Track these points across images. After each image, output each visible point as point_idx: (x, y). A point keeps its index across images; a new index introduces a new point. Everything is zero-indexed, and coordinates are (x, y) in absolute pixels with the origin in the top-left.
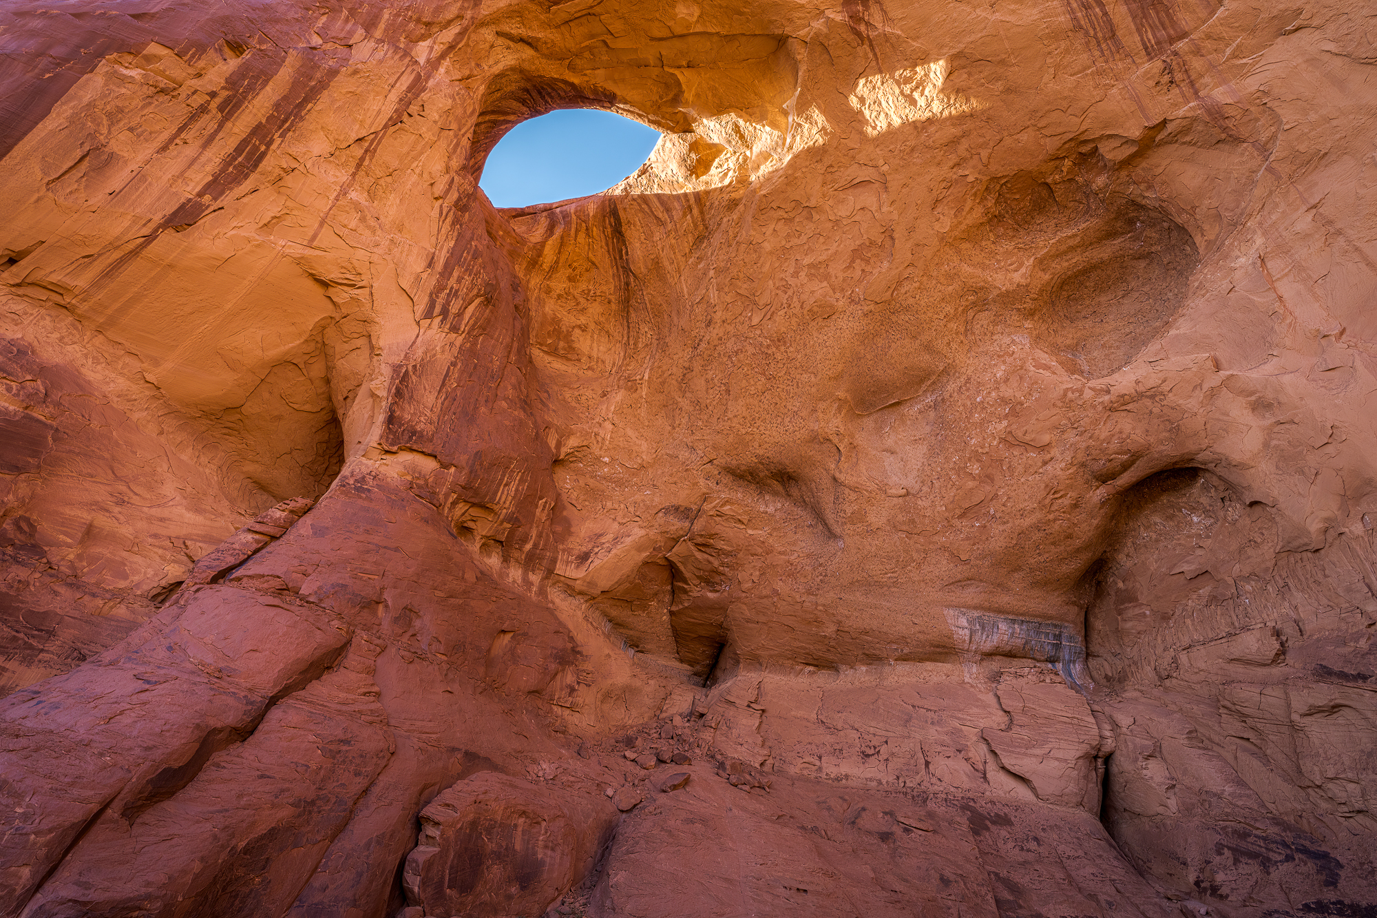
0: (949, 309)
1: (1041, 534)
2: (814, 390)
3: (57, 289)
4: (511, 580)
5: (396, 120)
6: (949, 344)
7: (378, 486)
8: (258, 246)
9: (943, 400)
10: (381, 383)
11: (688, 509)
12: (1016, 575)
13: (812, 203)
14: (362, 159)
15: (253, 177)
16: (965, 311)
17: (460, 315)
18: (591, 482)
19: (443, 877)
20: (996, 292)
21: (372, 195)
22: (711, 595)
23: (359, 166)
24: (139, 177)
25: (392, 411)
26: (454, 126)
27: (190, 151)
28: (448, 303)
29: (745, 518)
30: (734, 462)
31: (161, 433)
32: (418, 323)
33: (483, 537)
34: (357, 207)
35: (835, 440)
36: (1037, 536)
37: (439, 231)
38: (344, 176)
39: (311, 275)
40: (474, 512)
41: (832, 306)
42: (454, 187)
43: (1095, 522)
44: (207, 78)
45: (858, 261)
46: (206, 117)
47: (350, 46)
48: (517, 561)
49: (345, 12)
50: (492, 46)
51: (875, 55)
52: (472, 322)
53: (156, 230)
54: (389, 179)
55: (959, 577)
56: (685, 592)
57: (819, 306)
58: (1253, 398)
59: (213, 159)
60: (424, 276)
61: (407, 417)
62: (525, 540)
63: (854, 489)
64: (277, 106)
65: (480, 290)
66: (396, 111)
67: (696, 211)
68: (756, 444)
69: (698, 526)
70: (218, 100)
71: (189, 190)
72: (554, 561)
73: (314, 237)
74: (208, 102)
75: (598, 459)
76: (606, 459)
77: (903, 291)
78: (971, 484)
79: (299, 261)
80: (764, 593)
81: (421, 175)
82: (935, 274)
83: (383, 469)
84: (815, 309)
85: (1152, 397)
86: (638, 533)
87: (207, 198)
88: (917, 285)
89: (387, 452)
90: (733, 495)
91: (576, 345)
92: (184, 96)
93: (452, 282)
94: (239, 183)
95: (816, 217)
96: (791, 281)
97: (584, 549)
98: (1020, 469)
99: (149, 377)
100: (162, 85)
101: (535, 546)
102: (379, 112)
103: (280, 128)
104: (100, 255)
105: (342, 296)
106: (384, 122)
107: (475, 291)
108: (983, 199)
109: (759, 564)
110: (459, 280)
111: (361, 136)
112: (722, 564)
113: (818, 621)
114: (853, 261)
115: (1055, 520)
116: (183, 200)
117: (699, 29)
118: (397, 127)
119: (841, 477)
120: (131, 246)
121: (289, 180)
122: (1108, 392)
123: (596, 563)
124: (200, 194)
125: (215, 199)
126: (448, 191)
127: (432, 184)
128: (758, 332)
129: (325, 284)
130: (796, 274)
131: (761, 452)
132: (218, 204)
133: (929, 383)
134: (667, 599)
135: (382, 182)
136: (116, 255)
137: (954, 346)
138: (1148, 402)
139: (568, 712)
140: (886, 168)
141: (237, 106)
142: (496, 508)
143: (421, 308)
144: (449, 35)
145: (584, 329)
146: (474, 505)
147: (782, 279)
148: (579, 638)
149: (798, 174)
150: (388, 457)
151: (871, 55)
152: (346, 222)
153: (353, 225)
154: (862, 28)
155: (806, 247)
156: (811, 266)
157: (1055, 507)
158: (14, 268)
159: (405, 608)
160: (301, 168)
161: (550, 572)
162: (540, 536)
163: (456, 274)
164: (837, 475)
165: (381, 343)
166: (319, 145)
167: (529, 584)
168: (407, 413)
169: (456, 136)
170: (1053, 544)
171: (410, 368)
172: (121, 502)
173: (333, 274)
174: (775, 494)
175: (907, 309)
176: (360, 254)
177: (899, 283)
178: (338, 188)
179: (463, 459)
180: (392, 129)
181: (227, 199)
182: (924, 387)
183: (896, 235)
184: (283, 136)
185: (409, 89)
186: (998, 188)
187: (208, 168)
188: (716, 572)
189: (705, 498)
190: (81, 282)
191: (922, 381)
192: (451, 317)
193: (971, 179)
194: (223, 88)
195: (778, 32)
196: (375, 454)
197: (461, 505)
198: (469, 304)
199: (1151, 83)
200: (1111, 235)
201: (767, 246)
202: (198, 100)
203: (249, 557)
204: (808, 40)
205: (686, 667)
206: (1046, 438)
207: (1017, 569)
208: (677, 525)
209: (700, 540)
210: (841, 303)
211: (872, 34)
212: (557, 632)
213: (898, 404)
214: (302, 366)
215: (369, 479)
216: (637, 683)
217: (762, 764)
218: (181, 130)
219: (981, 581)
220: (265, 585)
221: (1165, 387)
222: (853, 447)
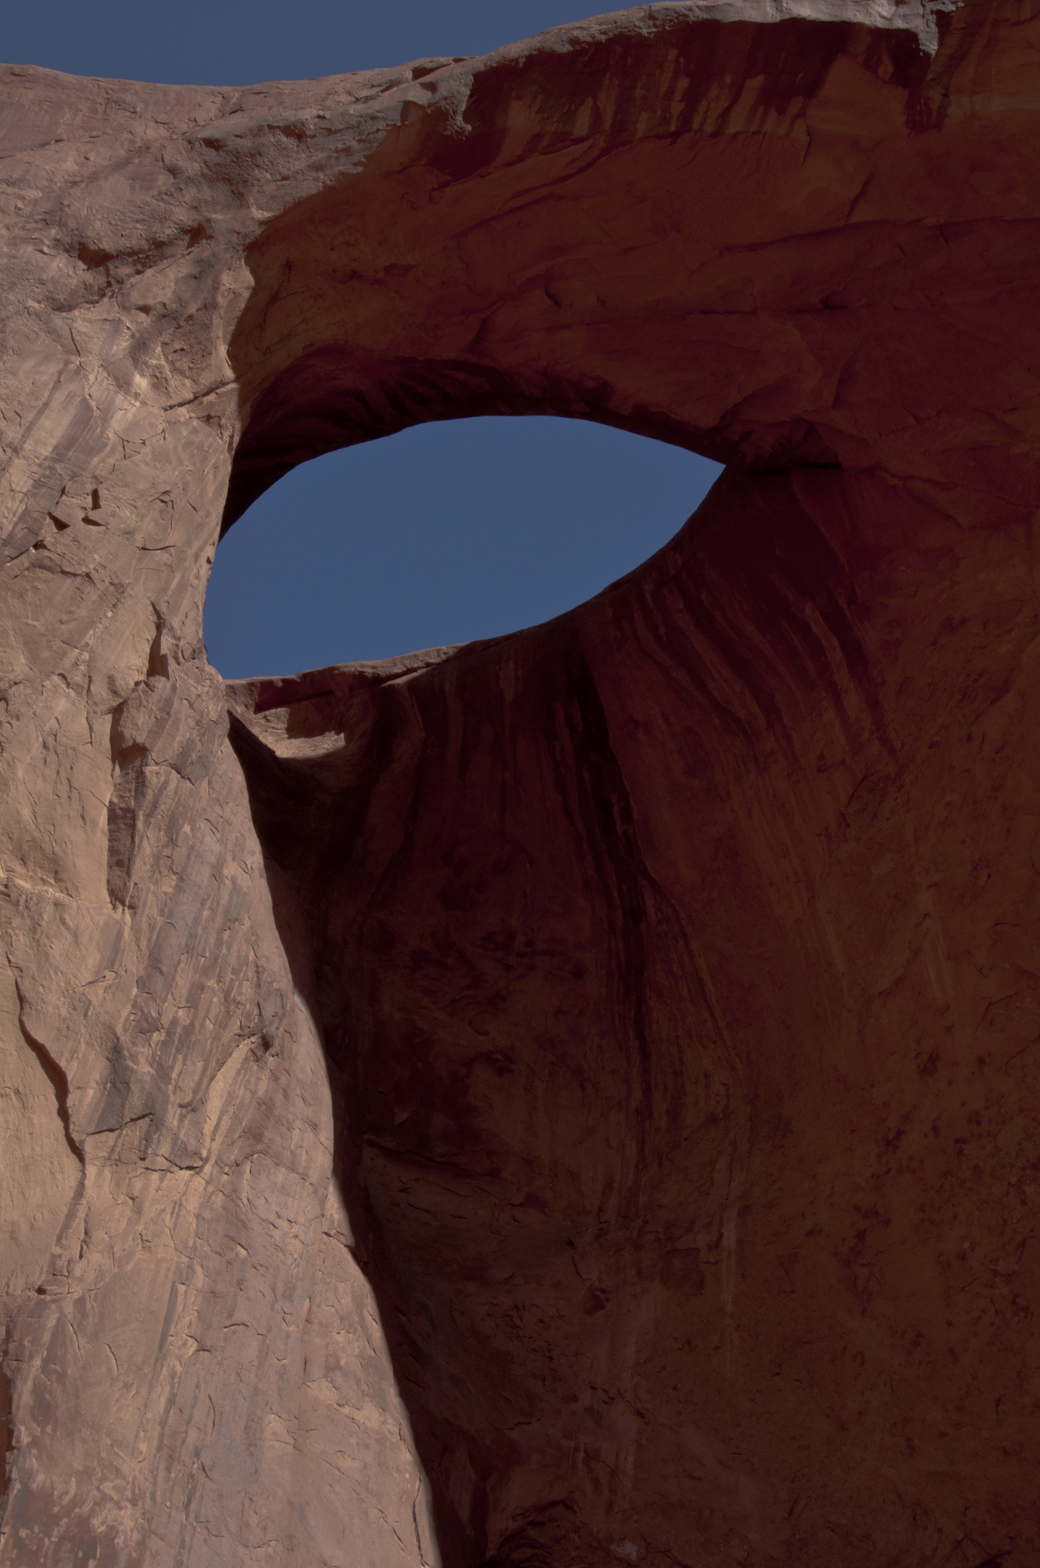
17: (197, 1106)
28: (163, 1074)
32: (79, 1152)
75: (603, 1550)
81: (87, 687)
93: (174, 1007)
107: (236, 1024)
143: (86, 1098)
144: (162, 283)
192: (173, 1117)
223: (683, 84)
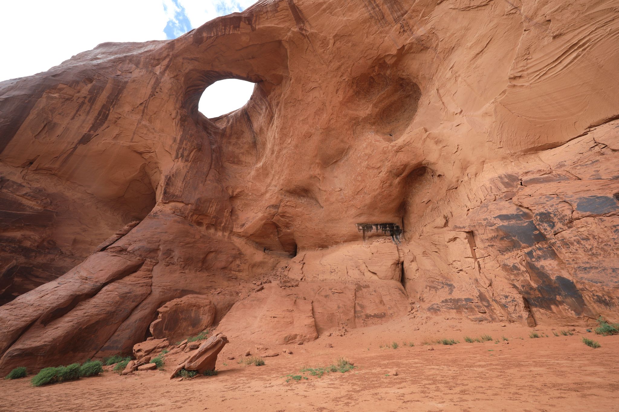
0: (347, 127)
1: (381, 196)
2: (309, 161)
3: (49, 169)
4: (218, 236)
5: (152, 95)
6: (348, 139)
7: (162, 214)
8: (114, 144)
10: (162, 182)
11: (276, 205)
12: (376, 210)
13: (300, 99)
14: (144, 110)
15: (106, 122)
16: (352, 126)
17: (188, 155)
18: (246, 202)
19: (162, 328)
20: (361, 118)
21: (150, 121)
22: (288, 231)
23: (143, 112)
24: (67, 129)
25: (165, 190)
26: (174, 93)
27: (82, 118)
28: (183, 152)
29: (294, 205)
30: (289, 189)
31: (97, 208)
32: (174, 161)
33: (206, 224)
34: (145, 126)
35: (318, 176)
36: (379, 197)
37: (176, 129)
38: (139, 117)
39: (135, 151)
40: (200, 217)
41: (310, 133)
42: (179, 114)
43: (398, 190)
44: (82, 92)
45: (316, 116)
46: (85, 106)
47: (131, 72)
48: (220, 230)
49: (128, 61)
50: (183, 63)
51: (310, 41)
52: (193, 158)
53: (76, 145)
54: (155, 115)
55: (358, 214)
56: (281, 231)
57: (307, 133)
58: (436, 140)
59: (91, 119)
60: (173, 145)
61: (171, 191)
62: (221, 223)
63: (325, 191)
64: (108, 97)
65: (195, 147)
66: (152, 92)
67: (269, 108)
68: (294, 182)
69: (280, 210)
70: (87, 99)
71: (85, 130)
72: (232, 228)
73: (132, 139)
74: (84, 100)
75: (248, 194)
76: (250, 194)
77: (331, 123)
78: (359, 183)
79: (129, 147)
80: (303, 227)
81: (166, 112)
82: (340, 116)
83: (164, 209)
84: (306, 135)
85: (408, 145)
86: (260, 215)
87: (92, 132)
88: (335, 121)
89: (165, 203)
90: (290, 199)
91: (241, 159)
92: (75, 100)
93: (184, 146)
94: (102, 125)
95: (302, 103)
96: (298, 126)
97: (243, 223)
98: (373, 176)
99: (88, 192)
100: (67, 98)
101: (225, 224)
102: (146, 93)
103: (111, 104)
104: (60, 156)
105: (147, 156)
106: (148, 96)
107: (193, 147)
108: (352, 87)
109: (301, 219)
110: (186, 145)
111: (141, 102)
112: (289, 221)
113: (319, 234)
114: (315, 116)
115: (384, 191)
116: (83, 134)
117: (251, 43)
118: (153, 97)
119: (321, 188)
120: (69, 152)
121: (119, 121)
122: (396, 146)
123: (247, 226)
124: (89, 131)
125: (95, 132)
126: (176, 116)
127: (171, 114)
128: (290, 145)
129: (141, 153)
130: (299, 124)
131: (296, 184)
132: (97, 133)
133: (345, 153)
134: (276, 234)
135: (153, 116)
136: (65, 155)
137: (350, 139)
139: (237, 272)
140: (320, 82)
141: (95, 99)
142: (209, 215)
143: (174, 156)
144: (166, 62)
145: (243, 154)
146: (200, 215)
147: (295, 126)
148: (243, 250)
149: (294, 89)
150: (166, 205)
151: (309, 42)
152: (142, 132)
153: (145, 132)
154: (304, 32)
155: (301, 114)
156: (303, 120)
157: (384, 187)
158: (32, 165)
159: (168, 250)
160: (123, 117)
161: (231, 231)
162: (227, 221)
163: (184, 143)
164: (320, 187)
165: (162, 169)
166: (127, 108)
167: (224, 236)
168: (171, 190)
169: (176, 97)
170: (385, 199)
171: (171, 175)
172: (85, 231)
173: (142, 150)
174: (304, 196)
175: (333, 129)
176: (149, 142)
177: (330, 121)
178: (137, 121)
179: (193, 201)
180: (152, 98)
181: (99, 131)
182: (344, 155)
183: (326, 105)
184: (113, 107)
185: (155, 83)
186: (356, 81)
187: (90, 122)
188: (288, 223)
189: (281, 201)
190: (57, 165)
191: (342, 153)
192: (185, 157)
193: (346, 80)
194: (88, 95)
195: (277, 39)
196: (161, 205)
197: (195, 216)
198: (192, 152)
199: (398, 33)
200: (396, 91)
201: (289, 116)
202: (80, 100)
203: (114, 242)
204: (287, 40)
205: (287, 253)
206: (379, 165)
207: (376, 208)
208: (273, 211)
209: (281, 214)
210: (313, 131)
211: (308, 34)
212: (233, 249)
213: (336, 161)
214: (140, 180)
215: (159, 213)
216: (266, 260)
217: (301, 279)
218: (77, 111)
219: (365, 214)
220: (115, 250)
221: (412, 141)
222: (324, 178)
223: (223, 27)
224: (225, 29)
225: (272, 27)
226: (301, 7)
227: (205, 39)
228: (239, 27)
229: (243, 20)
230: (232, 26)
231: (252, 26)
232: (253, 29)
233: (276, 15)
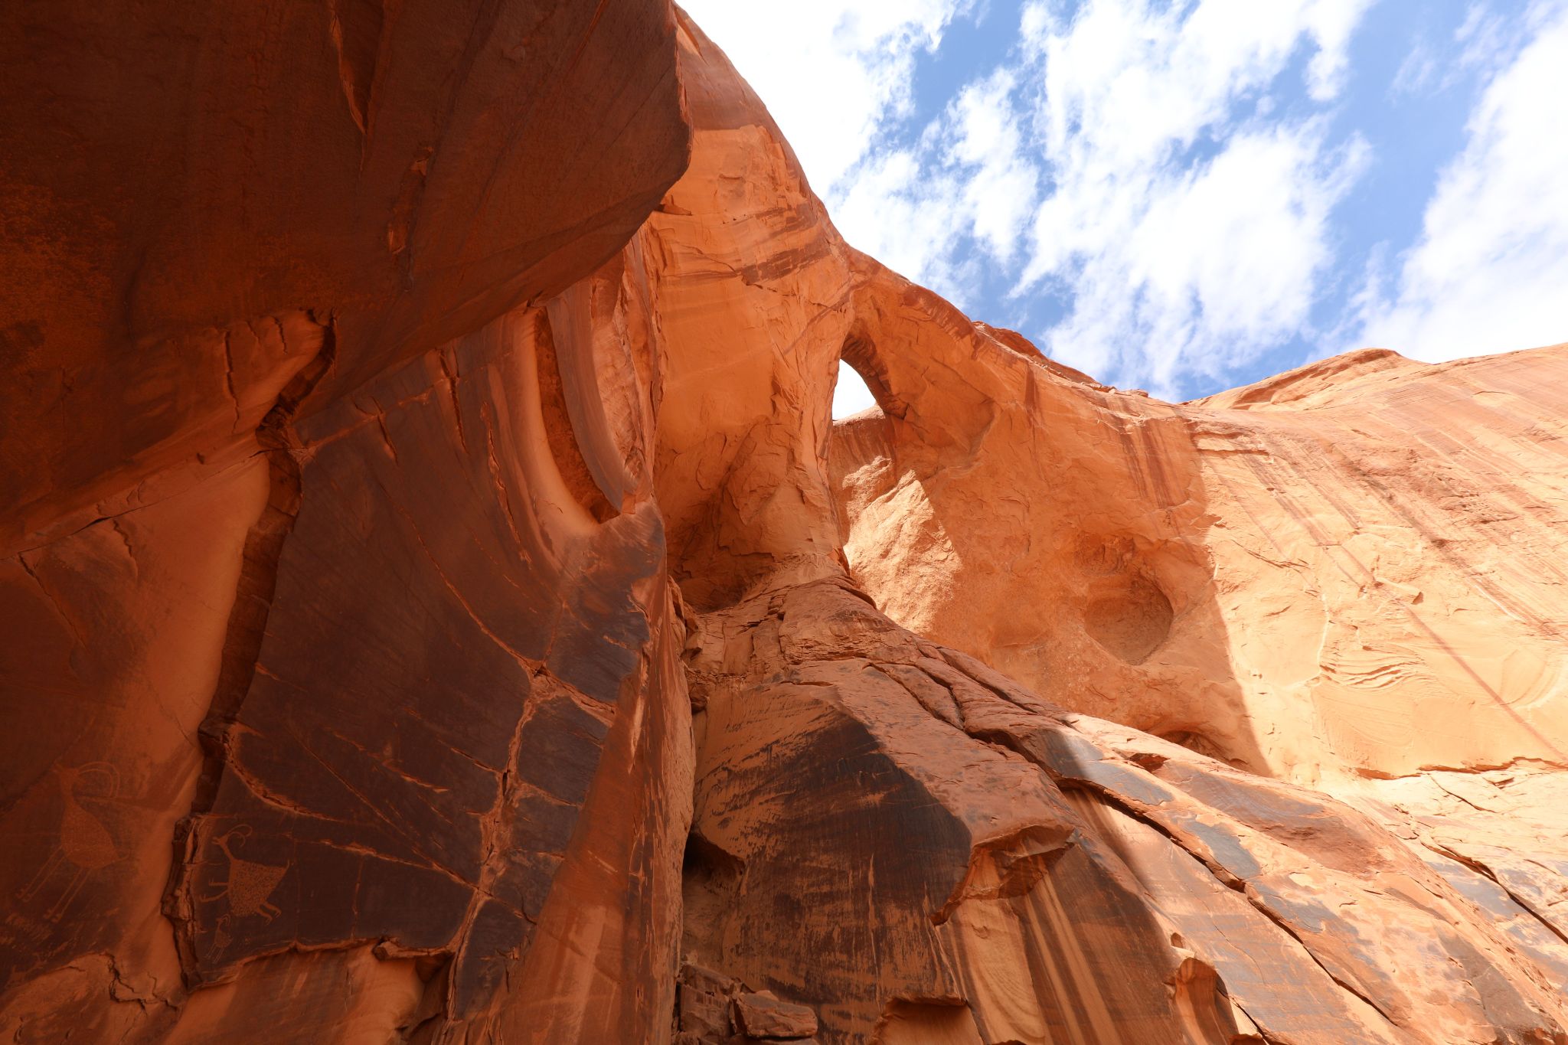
0: (1052, 595)
5: (836, 308)
6: (1050, 617)
8: (764, 332)
9: (1045, 652)
14: (815, 318)
15: (779, 281)
16: (1059, 600)
20: (1073, 595)
23: (813, 321)
24: (746, 223)
27: (766, 232)
39: (774, 377)
44: (790, 194)
45: (1008, 546)
46: (780, 219)
51: (1036, 436)
53: (738, 271)
58: (1228, 699)
59: (771, 249)
66: (839, 302)
71: (758, 258)
73: (787, 351)
74: (786, 210)
77: (1032, 574)
79: (775, 362)
85: (1170, 685)
87: (760, 274)
88: (1040, 574)
92: (779, 194)
94: (773, 278)
95: (985, 508)
96: (966, 541)
102: (833, 295)
103: (801, 261)
104: (706, 258)
105: (783, 407)
106: (831, 305)
108: (1075, 541)
111: (821, 303)
114: (1005, 545)
116: (754, 263)
117: (955, 368)
120: (724, 269)
121: (791, 300)
122: (1146, 675)
124: (760, 267)
125: (762, 278)
128: (942, 565)
129: (777, 390)
132: (761, 282)
133: (1035, 638)
136: (713, 268)
137: (1052, 619)
138: (1168, 687)
140: (1030, 499)
141: (795, 227)
147: (959, 537)
149: (978, 477)
151: (1033, 436)
154: (1031, 419)
155: (976, 523)
156: (980, 537)
160: (796, 297)
166: (807, 290)
175: (1032, 586)
176: (802, 383)
177: (1031, 569)
180: (833, 311)
181: (766, 284)
182: (1032, 640)
183: (1032, 540)
184: (801, 268)
185: (846, 294)
186: (1083, 537)
187: (768, 253)
190: (683, 267)
191: (1031, 636)
193: (1073, 526)
194: (794, 208)
195: (990, 395)
199: (1162, 520)
202: (783, 205)
204: (1003, 409)
210: (997, 567)
211: (1036, 426)
213: (1016, 646)
218: (768, 213)
221: (1178, 681)
224: (947, 323)
225: (996, 377)
226: (1042, 391)
227: (917, 306)
228: (962, 337)
229: (973, 335)
230: (956, 328)
231: (975, 352)
232: (973, 357)
233: (1007, 368)
